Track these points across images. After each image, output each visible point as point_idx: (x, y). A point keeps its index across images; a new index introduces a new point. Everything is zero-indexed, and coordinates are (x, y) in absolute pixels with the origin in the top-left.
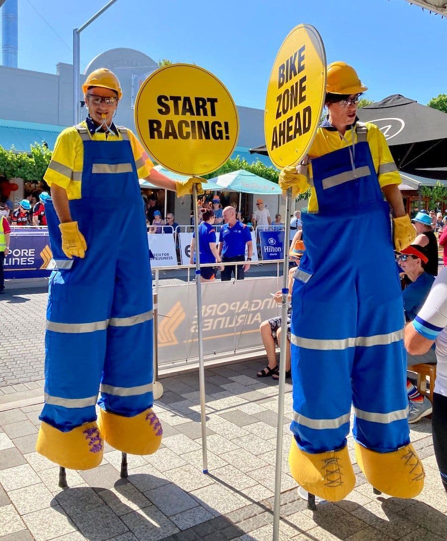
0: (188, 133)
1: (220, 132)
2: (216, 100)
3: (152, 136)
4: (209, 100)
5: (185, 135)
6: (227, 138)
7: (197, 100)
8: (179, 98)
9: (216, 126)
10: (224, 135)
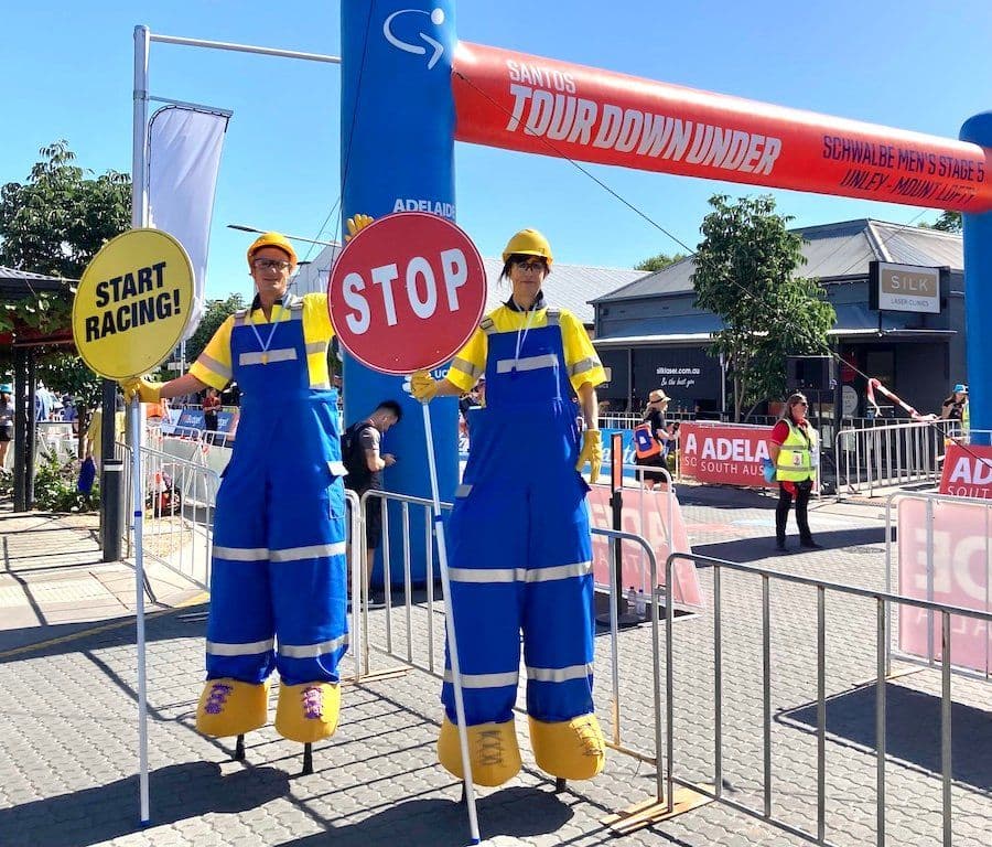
0: (128, 322)
1: (168, 307)
2: (163, 265)
3: (89, 339)
4: (155, 267)
5: (124, 325)
6: (177, 311)
7: (141, 272)
8: (119, 279)
9: (163, 299)
10: (173, 308)
